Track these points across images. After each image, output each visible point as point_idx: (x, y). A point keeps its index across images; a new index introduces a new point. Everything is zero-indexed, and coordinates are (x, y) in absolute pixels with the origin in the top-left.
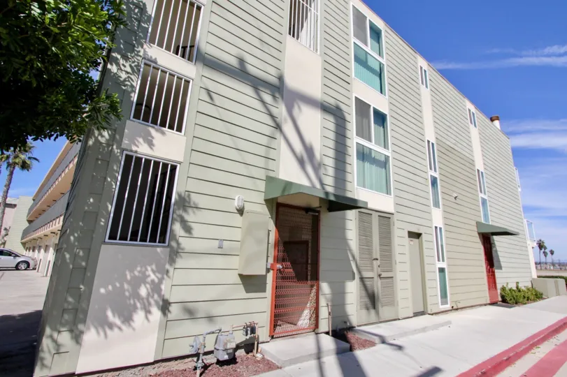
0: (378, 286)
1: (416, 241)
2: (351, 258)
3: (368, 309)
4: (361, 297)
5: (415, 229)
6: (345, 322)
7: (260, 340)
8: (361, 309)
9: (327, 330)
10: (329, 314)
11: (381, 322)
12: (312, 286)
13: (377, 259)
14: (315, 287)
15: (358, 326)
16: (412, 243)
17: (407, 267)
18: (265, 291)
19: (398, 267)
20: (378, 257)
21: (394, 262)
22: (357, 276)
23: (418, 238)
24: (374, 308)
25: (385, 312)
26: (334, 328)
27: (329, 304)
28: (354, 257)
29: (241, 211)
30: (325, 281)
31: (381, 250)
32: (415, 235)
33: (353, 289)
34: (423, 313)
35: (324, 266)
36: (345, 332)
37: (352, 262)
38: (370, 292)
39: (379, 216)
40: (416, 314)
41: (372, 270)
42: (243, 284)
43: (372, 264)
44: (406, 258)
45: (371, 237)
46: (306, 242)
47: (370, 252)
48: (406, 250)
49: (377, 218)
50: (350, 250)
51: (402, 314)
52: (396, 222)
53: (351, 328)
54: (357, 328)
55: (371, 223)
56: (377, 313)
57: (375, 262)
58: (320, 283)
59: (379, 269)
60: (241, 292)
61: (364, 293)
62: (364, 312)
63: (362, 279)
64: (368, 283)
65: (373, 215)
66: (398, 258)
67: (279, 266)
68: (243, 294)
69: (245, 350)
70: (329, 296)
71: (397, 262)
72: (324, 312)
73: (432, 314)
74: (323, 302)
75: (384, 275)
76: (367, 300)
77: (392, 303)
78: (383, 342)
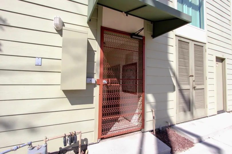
0: (193, 95)
1: (220, 64)
2: (172, 75)
3: (185, 111)
4: (180, 103)
5: (220, 55)
6: (167, 122)
7: (89, 142)
8: (180, 111)
9: (151, 129)
10: (154, 118)
11: (194, 120)
12: (139, 97)
13: (192, 76)
14: (141, 98)
15: (177, 124)
16: (217, 65)
17: (214, 81)
18: (92, 103)
19: (208, 82)
20: (194, 74)
21: (205, 78)
22: (177, 89)
23: (222, 62)
24: (190, 110)
25: (198, 112)
26: (158, 127)
27: (153, 111)
28: (174, 74)
29: (60, 32)
30: (149, 93)
31: (196, 70)
32: (220, 60)
33: (173, 98)
34: (222, 111)
35: (148, 81)
36: (167, 129)
37: (172, 78)
38: (187, 99)
39: (194, 44)
40: (219, 112)
41: (189, 84)
42: (67, 97)
43: (189, 79)
44: (214, 76)
45: (188, 59)
46: (135, 64)
47: (187, 71)
48: (214, 70)
49: (193, 45)
50: (172, 69)
51: (209, 113)
52: (207, 50)
53: (172, 126)
54: (177, 126)
55: (188, 49)
56: (192, 114)
57: (191, 78)
58: (145, 94)
59: (194, 83)
60: (66, 104)
61: (182, 100)
62: (182, 113)
63: (181, 91)
64: (186, 93)
65: (190, 44)
66: (208, 75)
67: (105, 81)
68: (69, 106)
69: (74, 151)
70: (153, 104)
71: (208, 78)
72: (149, 116)
73: (229, 112)
74: (148, 109)
75: (198, 87)
76: (184, 105)
77: (203, 106)
78: (200, 141)
